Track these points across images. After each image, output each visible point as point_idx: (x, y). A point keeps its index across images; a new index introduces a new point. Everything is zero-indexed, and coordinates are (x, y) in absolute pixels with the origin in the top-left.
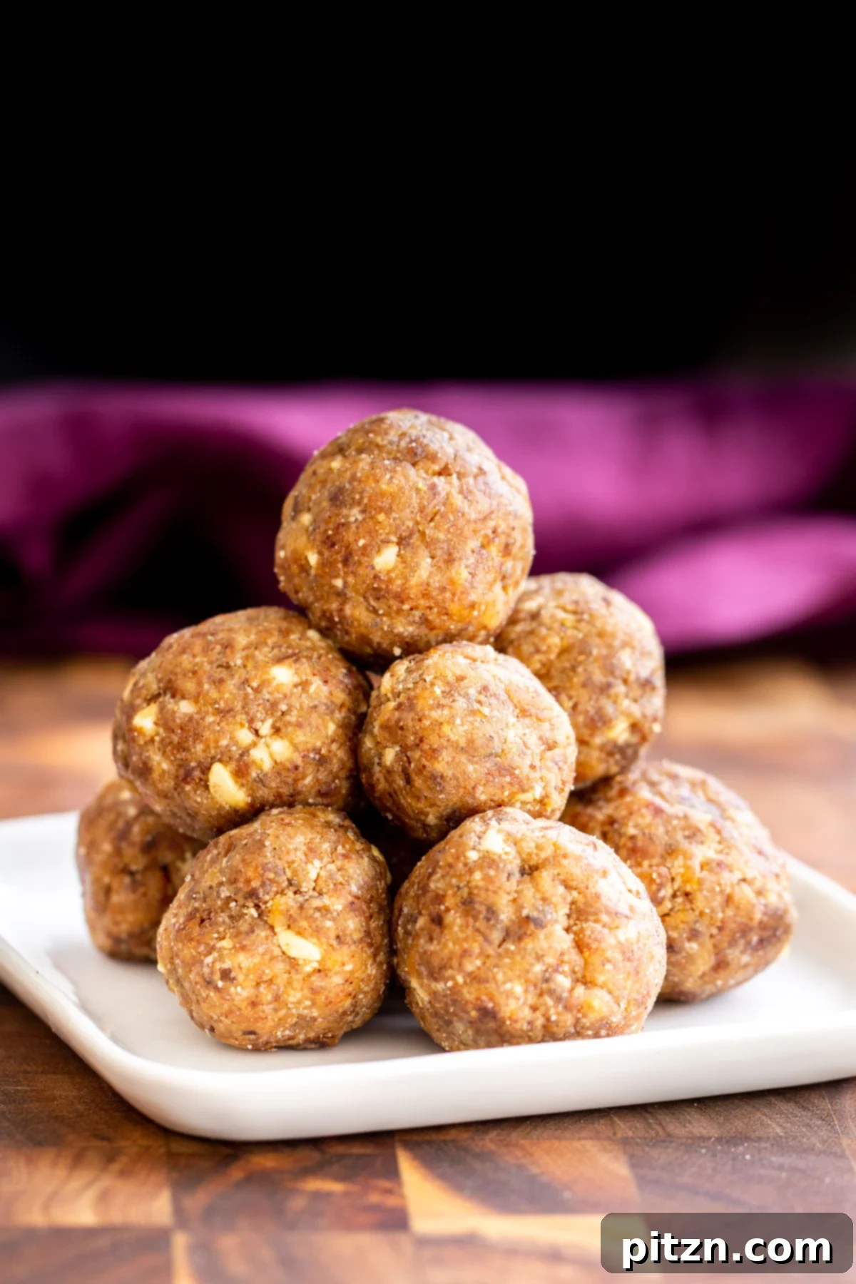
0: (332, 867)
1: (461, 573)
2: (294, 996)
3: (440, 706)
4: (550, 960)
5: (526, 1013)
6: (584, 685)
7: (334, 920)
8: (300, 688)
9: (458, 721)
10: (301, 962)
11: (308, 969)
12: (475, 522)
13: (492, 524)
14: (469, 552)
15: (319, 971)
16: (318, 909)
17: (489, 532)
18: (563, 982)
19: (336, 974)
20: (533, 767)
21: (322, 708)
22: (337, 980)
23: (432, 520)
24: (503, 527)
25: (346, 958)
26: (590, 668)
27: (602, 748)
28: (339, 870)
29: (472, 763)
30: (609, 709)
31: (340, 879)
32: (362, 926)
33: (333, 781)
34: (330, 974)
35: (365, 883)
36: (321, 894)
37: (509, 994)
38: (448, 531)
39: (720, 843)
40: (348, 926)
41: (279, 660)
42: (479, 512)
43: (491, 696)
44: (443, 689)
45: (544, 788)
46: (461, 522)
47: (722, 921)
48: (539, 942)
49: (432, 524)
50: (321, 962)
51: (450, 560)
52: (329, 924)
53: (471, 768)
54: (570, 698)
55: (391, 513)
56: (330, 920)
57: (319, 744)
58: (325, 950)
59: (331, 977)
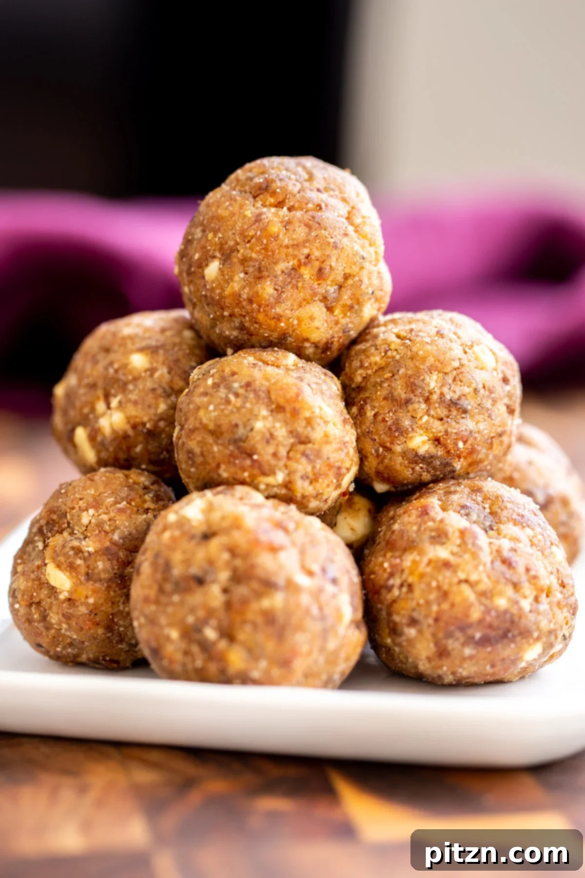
0: (105, 517)
1: (267, 289)
2: (54, 618)
3: (206, 394)
4: (201, 613)
5: (179, 657)
6: (385, 399)
7: (85, 559)
8: (148, 373)
9: (211, 408)
10: (58, 591)
11: (62, 597)
12: (287, 247)
13: (306, 251)
14: (279, 273)
15: (69, 600)
16: (73, 548)
17: (302, 258)
18: (210, 634)
19: (82, 604)
20: (275, 455)
21: (160, 391)
22: (83, 610)
23: (249, 242)
24: (317, 253)
25: (90, 593)
26: (393, 385)
27: (404, 454)
28: (110, 520)
29: (217, 444)
30: (407, 423)
31: (107, 528)
32: (113, 569)
33: (162, 453)
34: (77, 604)
35: (130, 534)
36: (85, 538)
37: (168, 638)
38: (259, 252)
39: (459, 546)
40: (98, 566)
41: (141, 350)
42: (294, 239)
43: (251, 390)
44: (216, 381)
45: (289, 474)
46: (274, 246)
47: (438, 612)
48: (196, 598)
49: (248, 245)
50: (70, 592)
51: (260, 275)
52: (79, 562)
53: (215, 449)
54: (373, 408)
55: (217, 233)
56: (80, 558)
57: (145, 419)
58: (74, 583)
59: (78, 606)
